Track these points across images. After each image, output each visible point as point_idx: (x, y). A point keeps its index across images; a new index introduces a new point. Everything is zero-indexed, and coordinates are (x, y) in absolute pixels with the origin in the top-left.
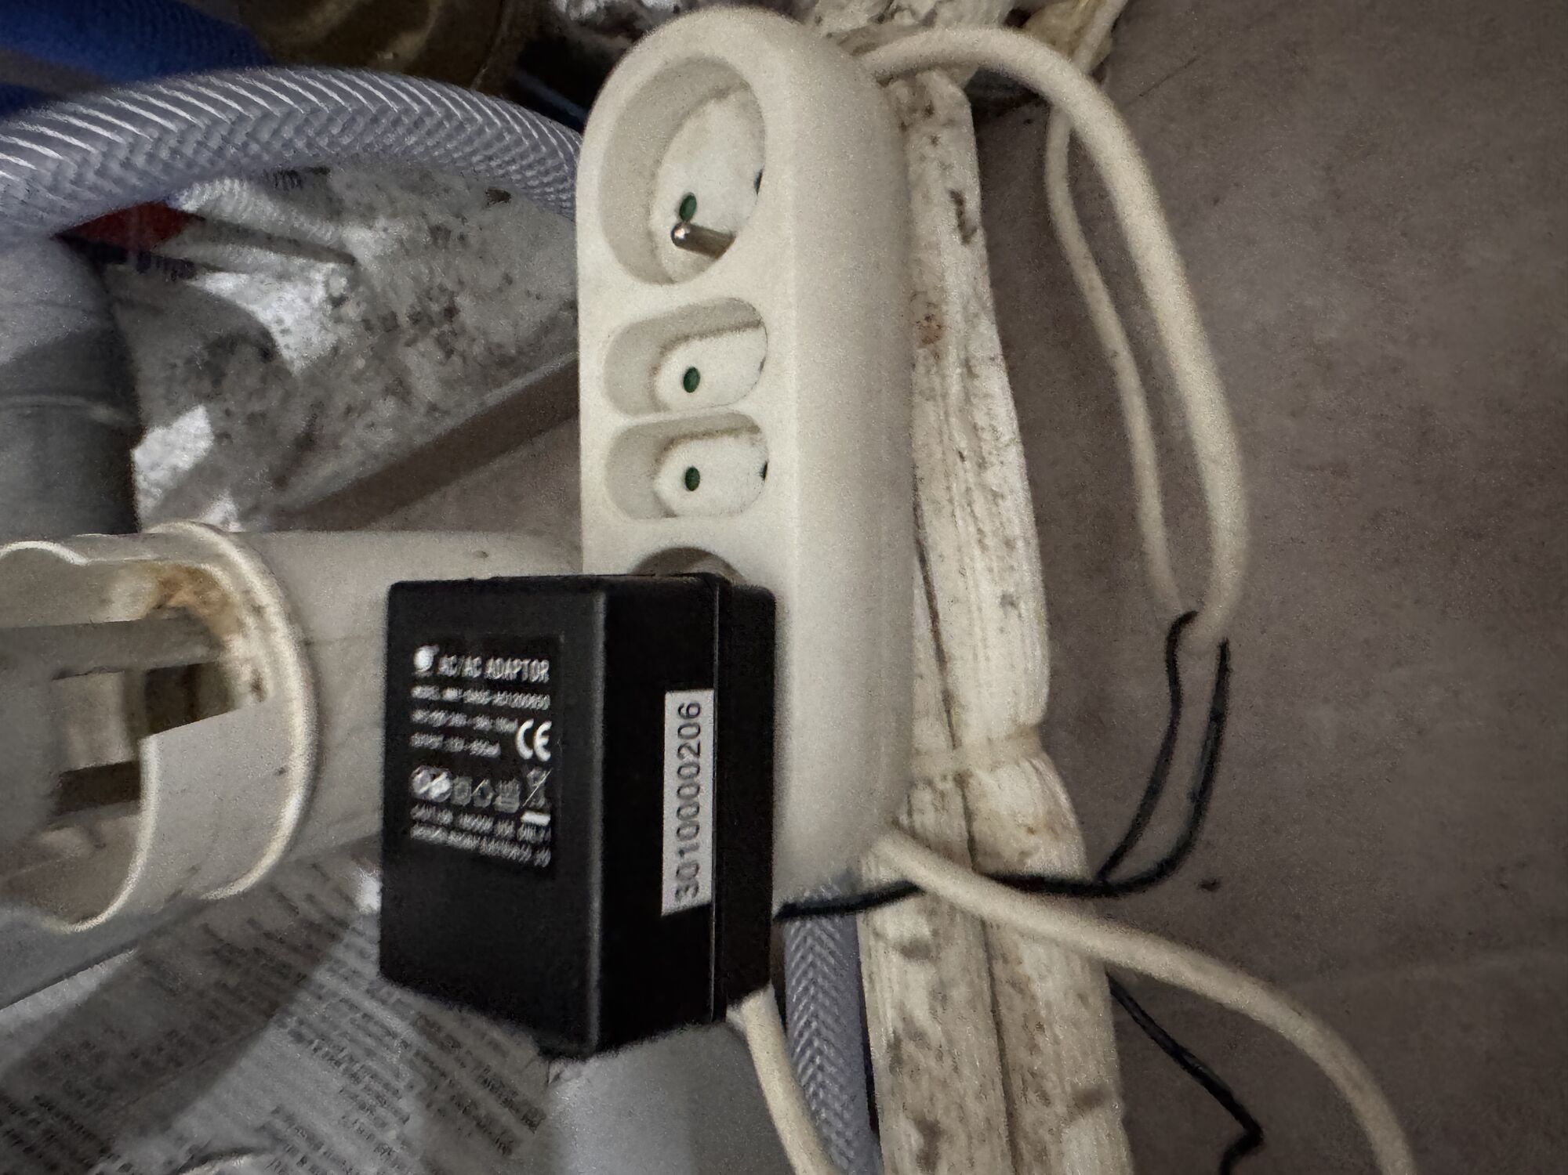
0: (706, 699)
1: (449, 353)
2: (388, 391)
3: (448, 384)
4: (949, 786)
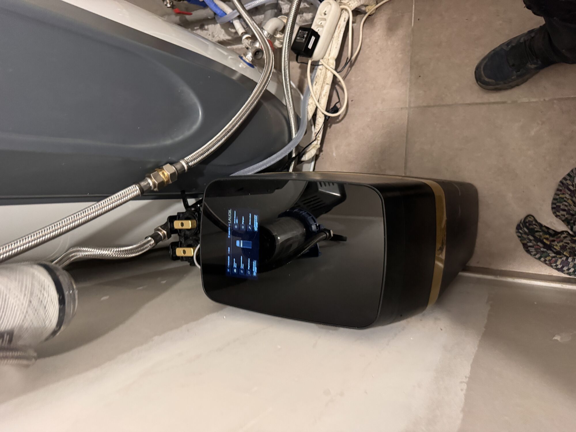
4: (327, 59)
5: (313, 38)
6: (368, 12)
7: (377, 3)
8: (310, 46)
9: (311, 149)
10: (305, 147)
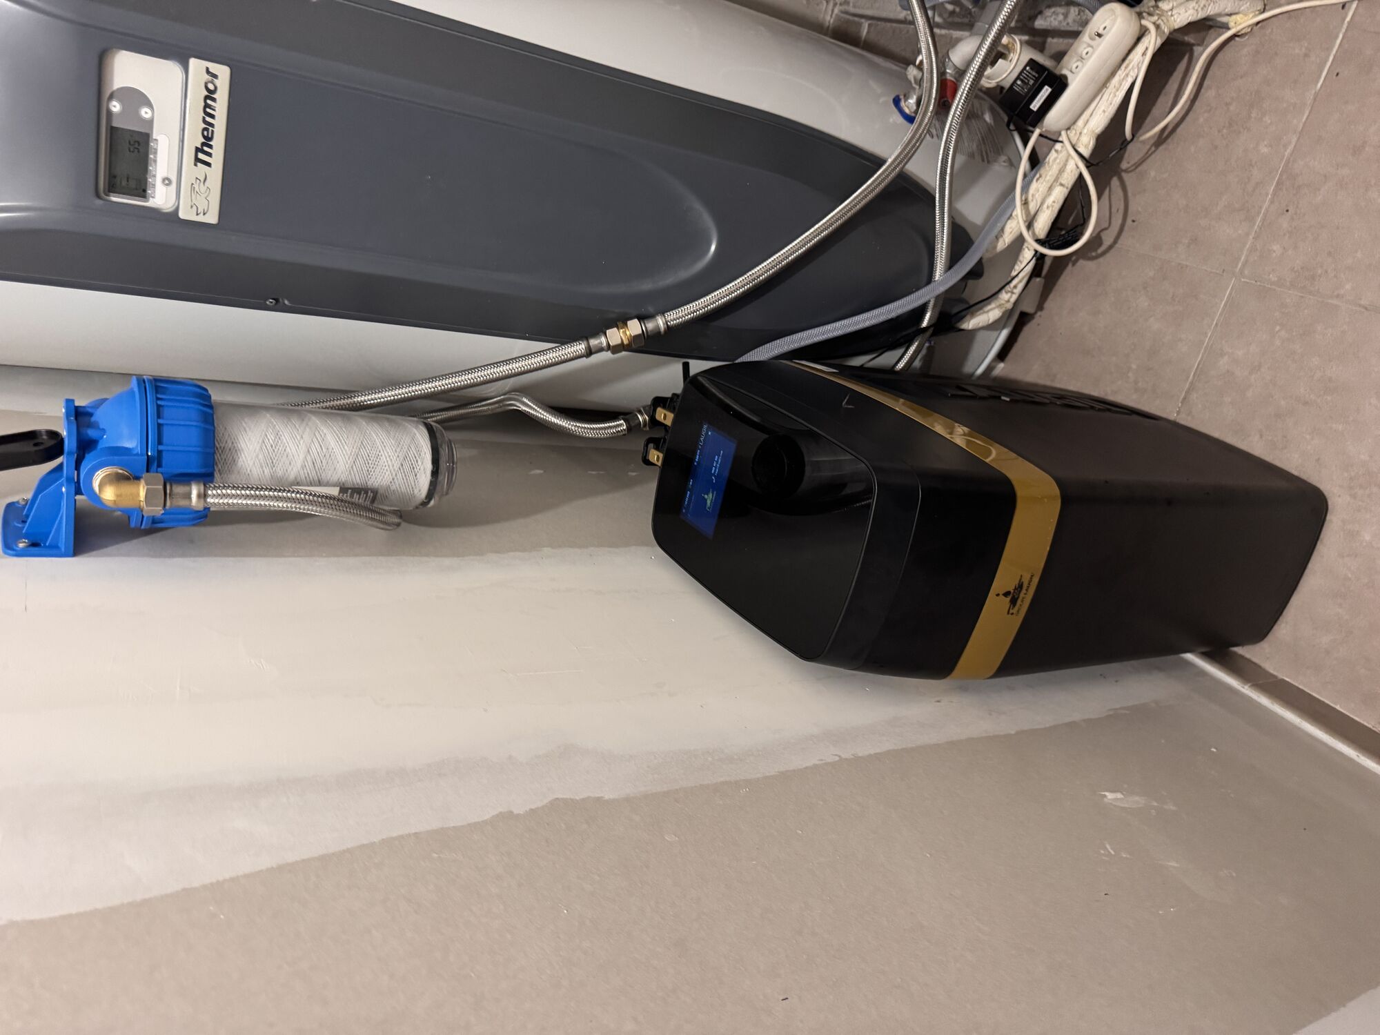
0: (1050, 90)
1: (1079, 14)
2: (1063, 14)
3: (1074, 21)
4: (1078, 133)
5: (1047, 90)
6: (1233, 28)
7: (1264, 11)
8: (1035, 105)
9: (991, 309)
10: (972, 302)
